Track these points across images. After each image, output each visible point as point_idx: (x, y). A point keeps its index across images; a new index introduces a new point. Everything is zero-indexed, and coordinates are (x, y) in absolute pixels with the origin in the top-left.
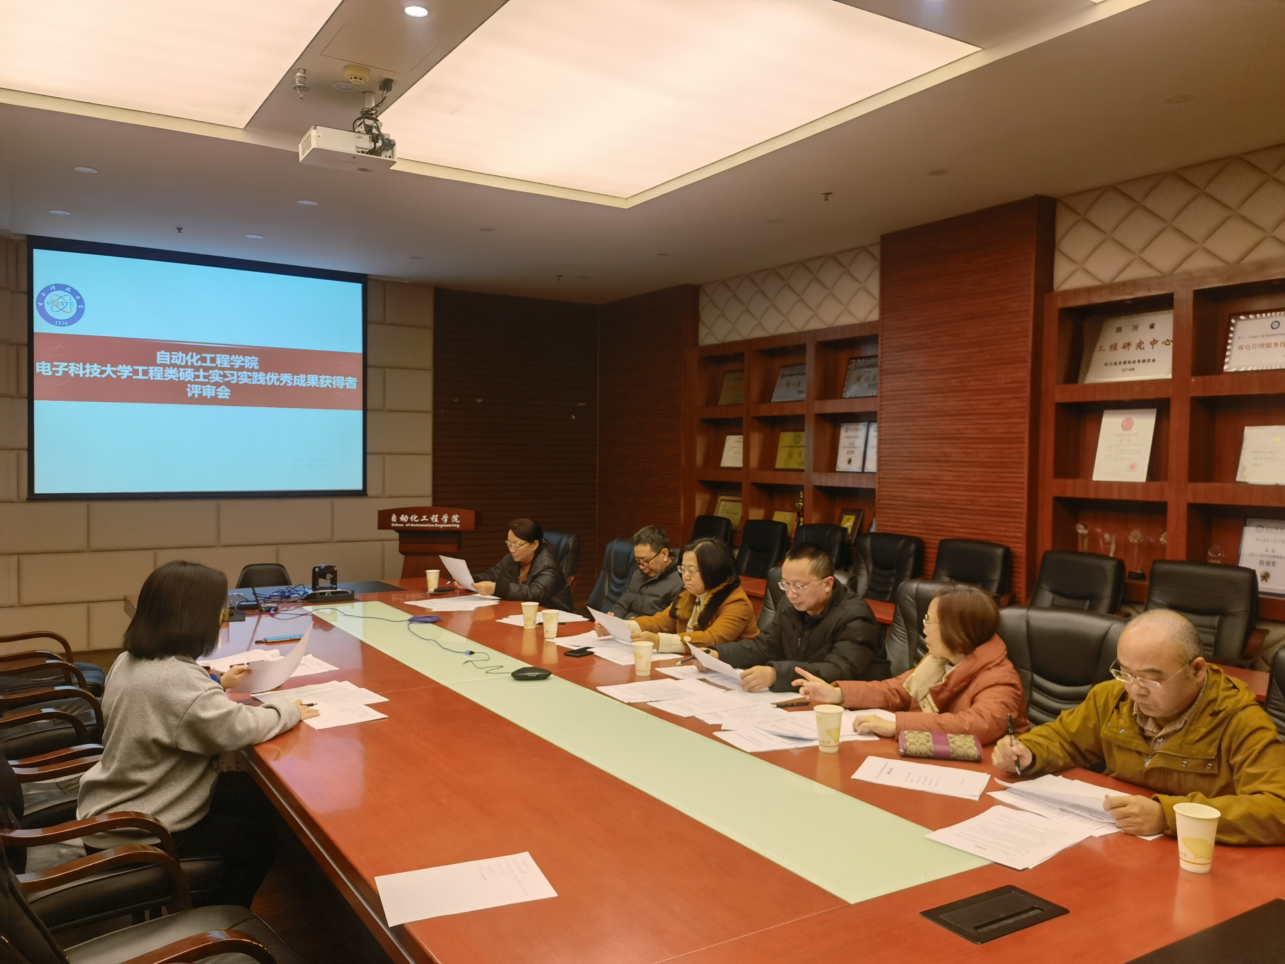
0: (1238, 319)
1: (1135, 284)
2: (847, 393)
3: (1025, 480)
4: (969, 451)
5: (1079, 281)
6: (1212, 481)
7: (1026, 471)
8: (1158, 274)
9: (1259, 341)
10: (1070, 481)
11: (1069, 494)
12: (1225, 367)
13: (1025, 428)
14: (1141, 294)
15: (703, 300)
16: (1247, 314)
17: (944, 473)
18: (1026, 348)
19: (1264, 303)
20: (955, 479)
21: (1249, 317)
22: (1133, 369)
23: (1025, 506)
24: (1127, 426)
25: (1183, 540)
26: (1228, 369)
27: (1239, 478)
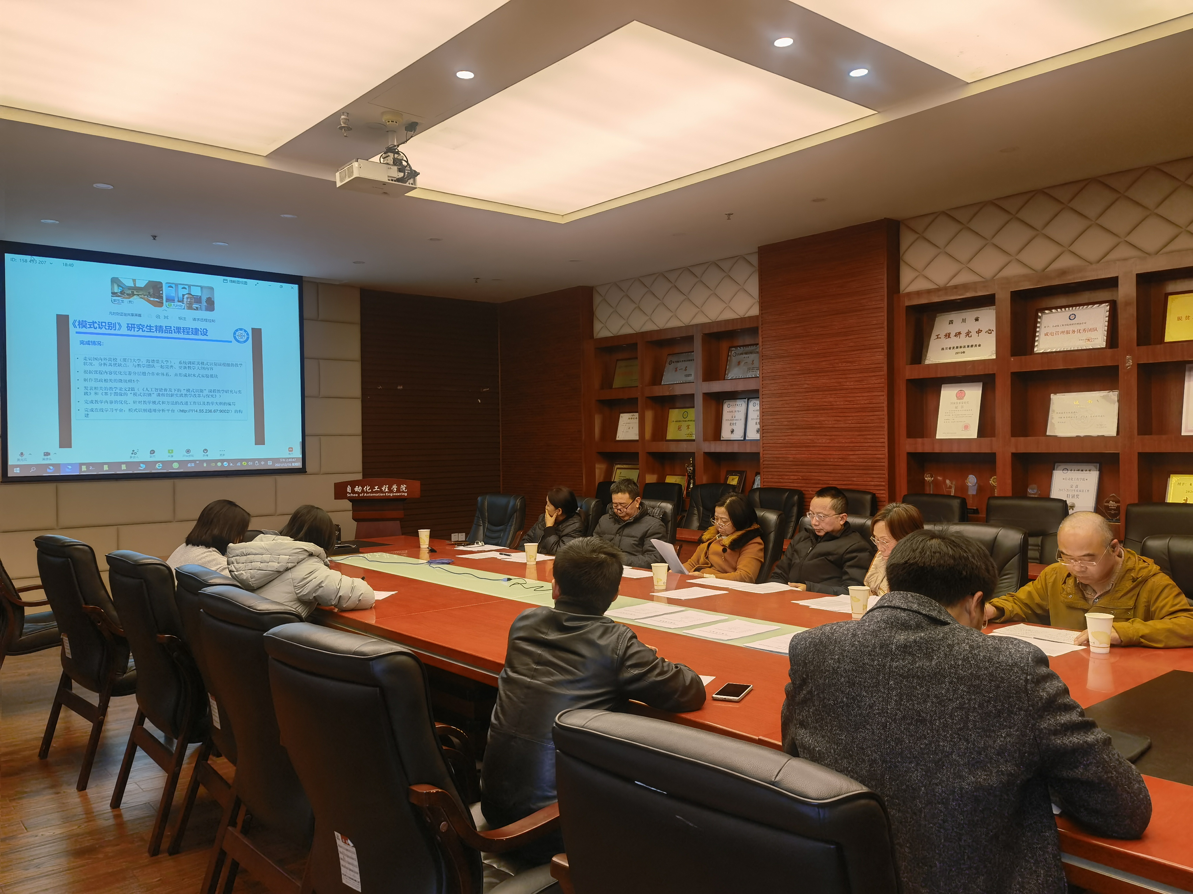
0: (1043, 313)
1: (965, 287)
2: (729, 375)
3: (886, 440)
4: (838, 418)
5: (921, 285)
6: (1027, 436)
7: (886, 433)
8: (983, 280)
9: (1060, 329)
10: (919, 440)
11: (920, 450)
12: (1035, 349)
13: (883, 399)
14: (969, 295)
15: (597, 300)
16: (1050, 309)
17: (819, 437)
18: (882, 337)
19: (1062, 301)
20: (828, 441)
21: (1052, 312)
22: (964, 352)
23: (886, 461)
24: (960, 396)
25: (1009, 481)
26: (1037, 351)
27: (1048, 433)
